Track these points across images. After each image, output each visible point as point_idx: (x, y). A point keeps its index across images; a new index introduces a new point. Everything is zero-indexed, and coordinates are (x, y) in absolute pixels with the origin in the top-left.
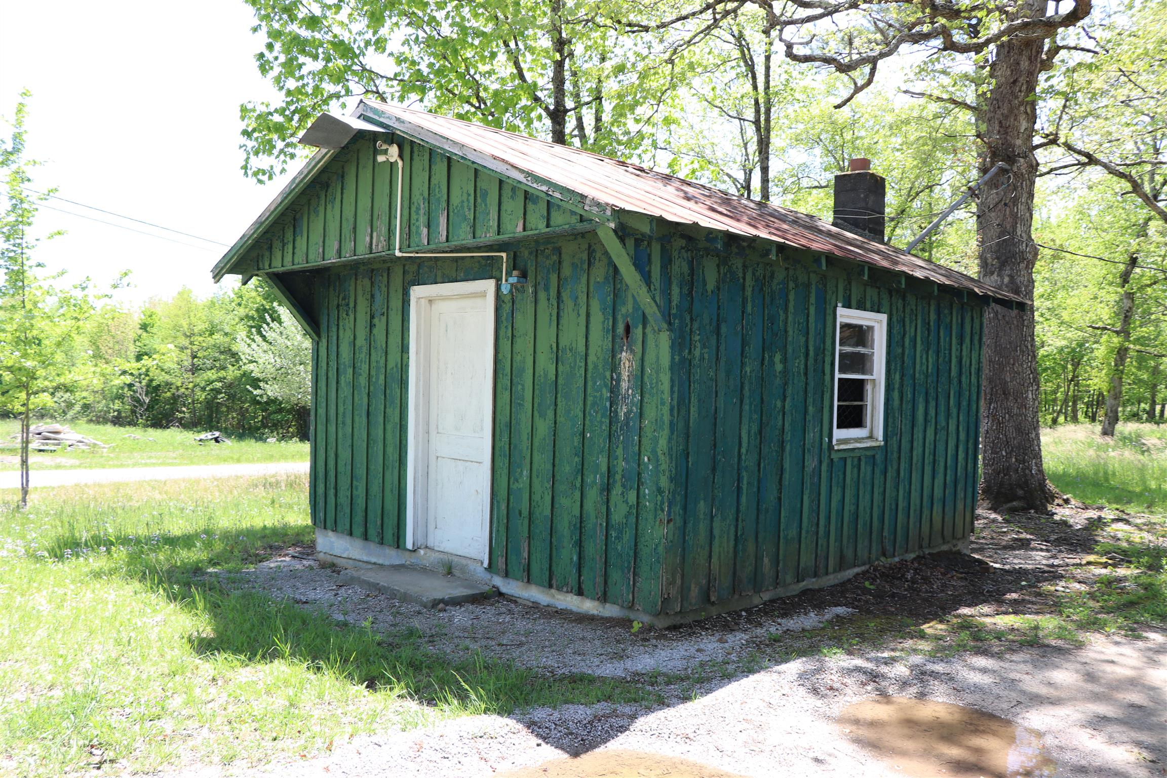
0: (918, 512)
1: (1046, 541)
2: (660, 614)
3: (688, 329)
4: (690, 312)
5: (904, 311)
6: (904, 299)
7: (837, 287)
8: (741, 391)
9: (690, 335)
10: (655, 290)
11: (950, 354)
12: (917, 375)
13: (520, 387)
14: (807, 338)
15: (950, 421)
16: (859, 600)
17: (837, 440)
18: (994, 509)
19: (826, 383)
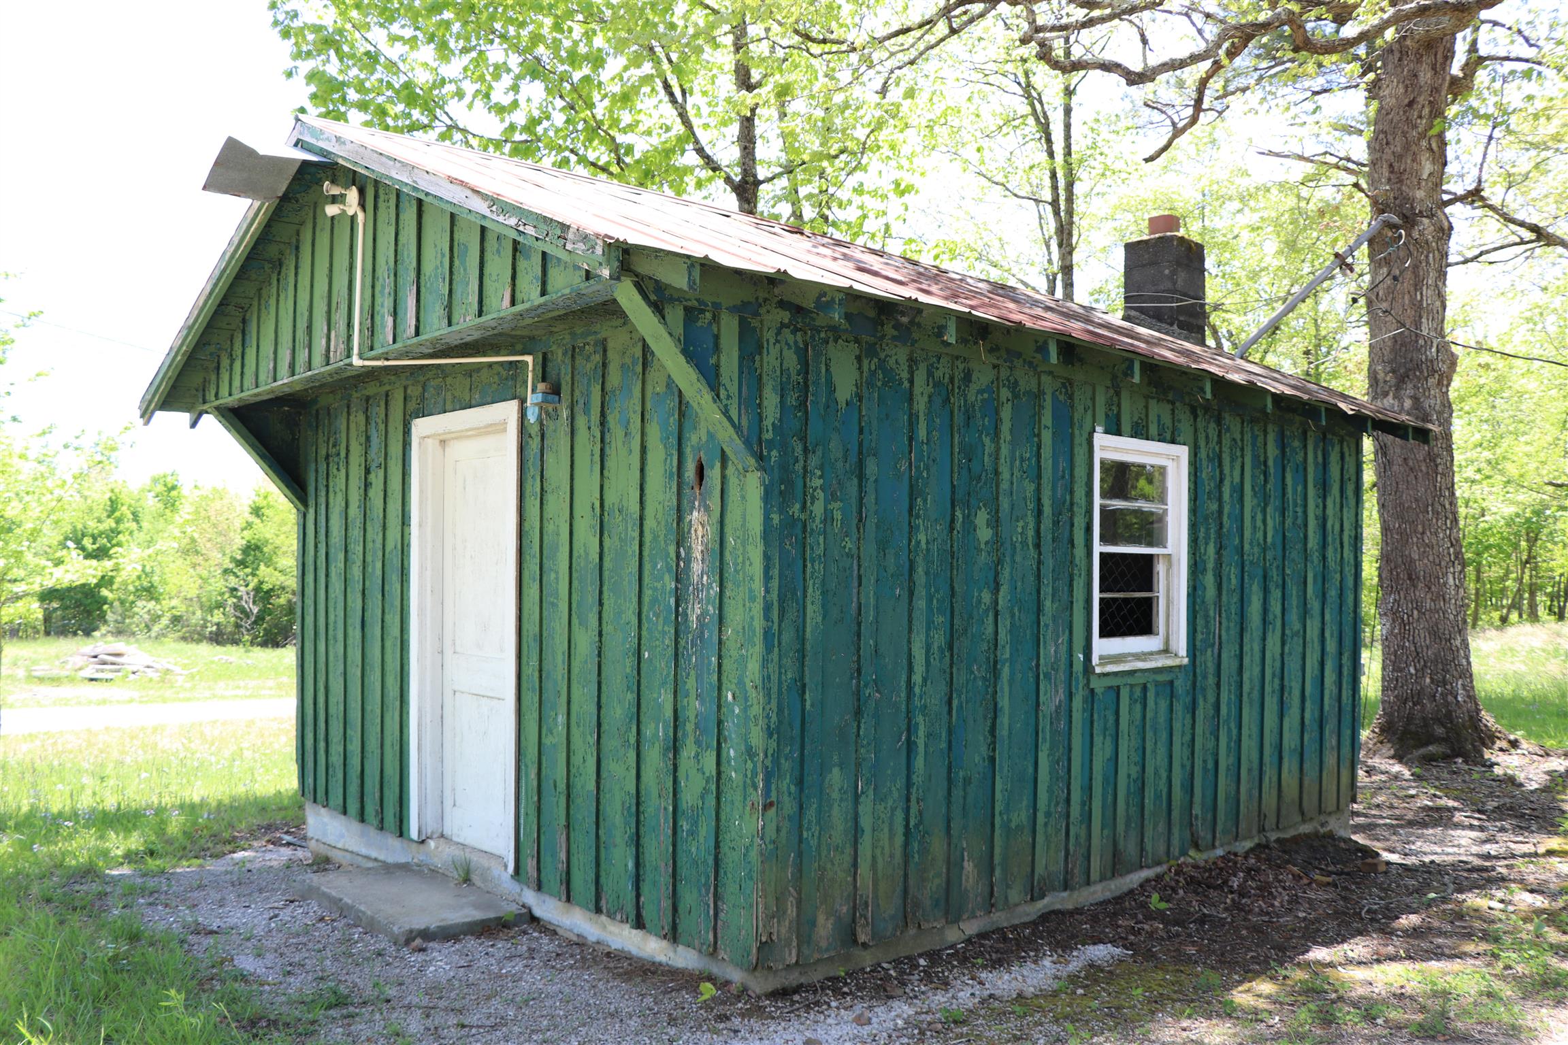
0: (1256, 773)
1: (1479, 812)
2: (755, 968)
3: (799, 467)
4: (803, 439)
5: (1220, 442)
6: (1219, 421)
7: (1093, 399)
8: (911, 575)
9: (804, 477)
10: (729, 397)
11: (1305, 512)
12: (1247, 547)
13: (553, 576)
14: (1039, 485)
15: (1308, 622)
16: (1139, 932)
17: (1101, 658)
18: (1399, 757)
19: (1077, 561)
